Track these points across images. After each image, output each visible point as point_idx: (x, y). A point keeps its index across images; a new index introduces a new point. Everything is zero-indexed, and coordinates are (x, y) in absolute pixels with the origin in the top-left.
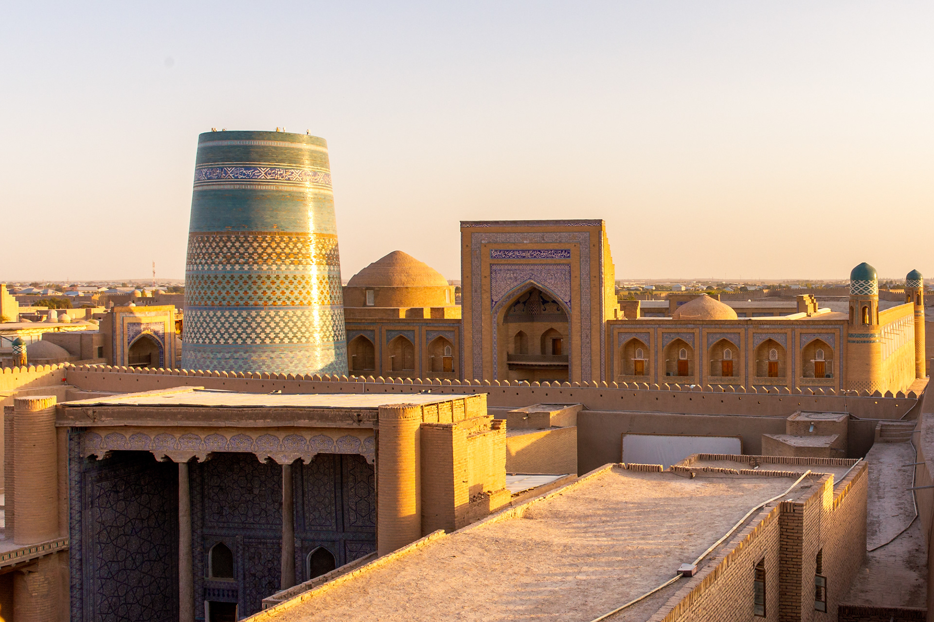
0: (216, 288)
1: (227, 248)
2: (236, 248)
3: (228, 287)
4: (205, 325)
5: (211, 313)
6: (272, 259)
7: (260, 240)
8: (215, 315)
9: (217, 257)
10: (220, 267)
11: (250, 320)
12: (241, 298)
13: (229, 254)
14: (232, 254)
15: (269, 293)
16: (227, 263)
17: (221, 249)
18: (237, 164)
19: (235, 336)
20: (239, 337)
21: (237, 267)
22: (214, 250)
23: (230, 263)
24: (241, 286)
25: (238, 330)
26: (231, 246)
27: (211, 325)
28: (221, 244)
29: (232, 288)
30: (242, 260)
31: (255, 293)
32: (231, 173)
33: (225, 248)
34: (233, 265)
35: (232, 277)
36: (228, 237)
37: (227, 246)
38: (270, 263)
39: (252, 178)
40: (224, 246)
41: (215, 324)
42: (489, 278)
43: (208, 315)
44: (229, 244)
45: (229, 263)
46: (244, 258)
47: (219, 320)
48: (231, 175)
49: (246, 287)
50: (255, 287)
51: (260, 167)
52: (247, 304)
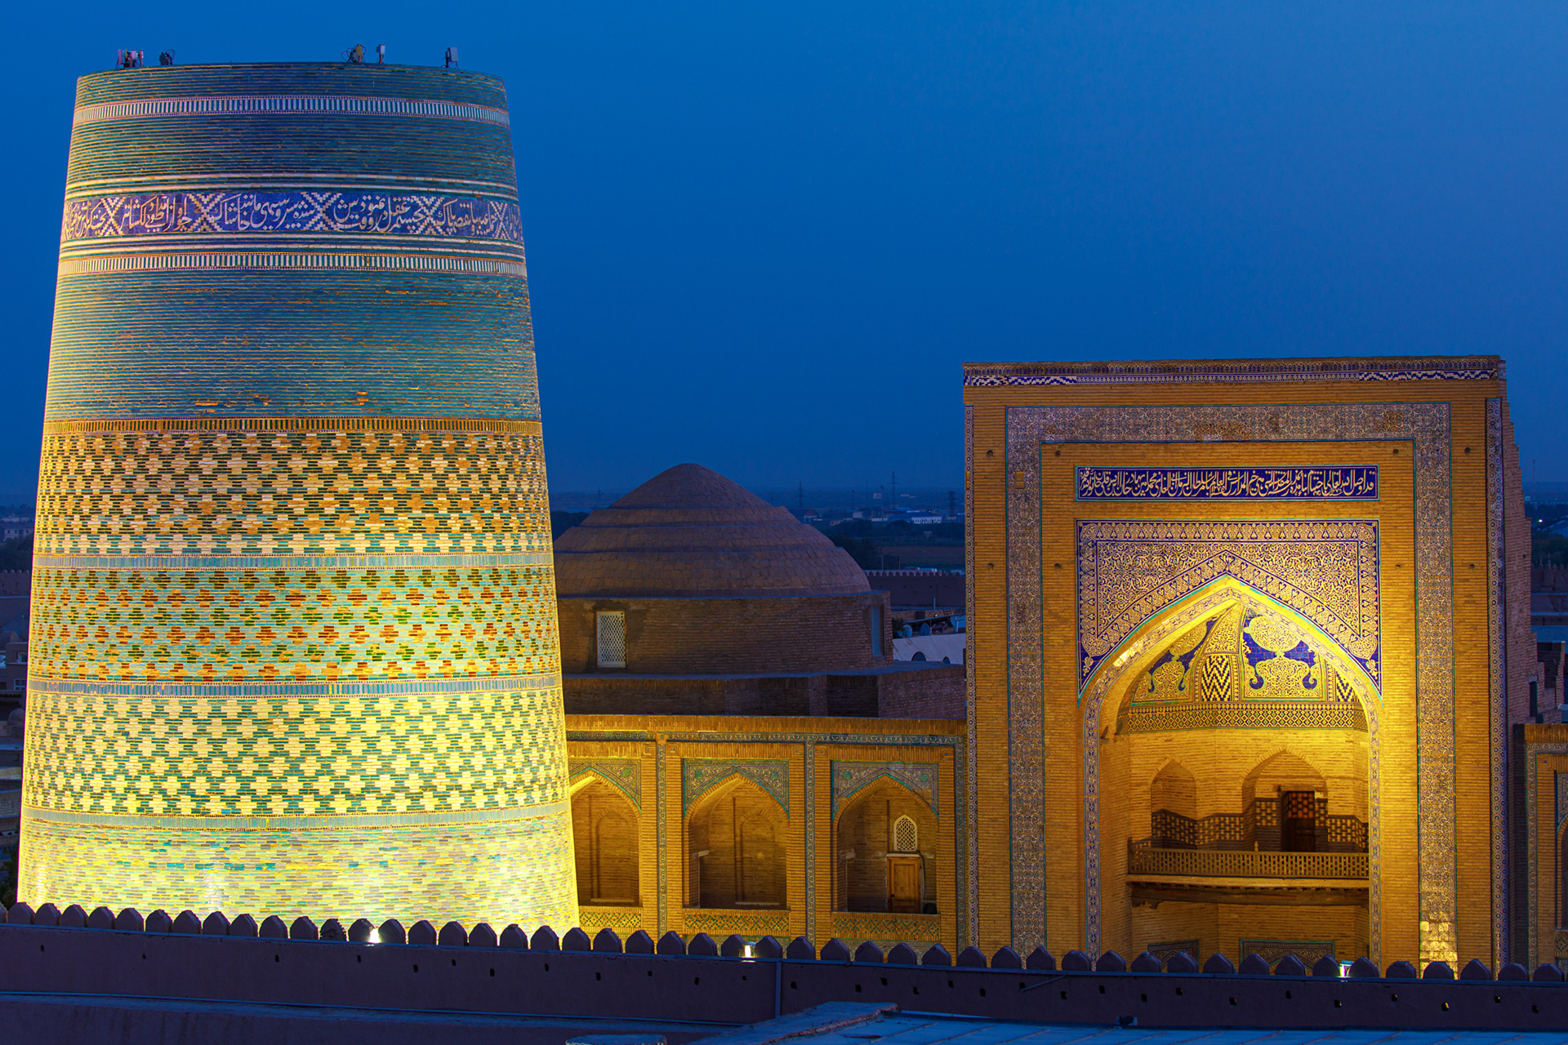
0: (163, 618)
1: (202, 477)
2: (233, 478)
3: (206, 613)
4: (122, 747)
5: (147, 707)
6: (352, 512)
7: (312, 447)
8: (159, 712)
9: (166, 509)
10: (178, 545)
11: (279, 729)
12: (251, 653)
13: (207, 499)
14: (216, 497)
15: (344, 633)
16: (201, 531)
17: (180, 479)
18: (230, 180)
19: (231, 786)
20: (245, 790)
21: (236, 544)
22: (153, 485)
23: (212, 531)
24: (248, 611)
25: (240, 767)
26: (216, 471)
27: (147, 748)
28: (180, 464)
29: (220, 616)
30: (252, 522)
31: (298, 633)
32: (211, 213)
33: (194, 478)
34: (221, 538)
35: (219, 580)
36: (201, 437)
37: (199, 471)
38: (346, 530)
39: (283, 229)
40: (189, 471)
41: (161, 743)
42: (1070, 570)
43: (134, 711)
44: (208, 464)
45: (207, 528)
46: (259, 512)
47: (173, 731)
48: (211, 219)
49: (265, 613)
50: (296, 613)
51: (310, 190)
52: (268, 674)
